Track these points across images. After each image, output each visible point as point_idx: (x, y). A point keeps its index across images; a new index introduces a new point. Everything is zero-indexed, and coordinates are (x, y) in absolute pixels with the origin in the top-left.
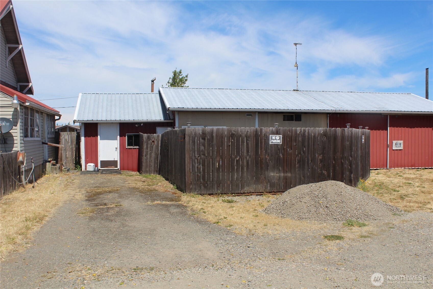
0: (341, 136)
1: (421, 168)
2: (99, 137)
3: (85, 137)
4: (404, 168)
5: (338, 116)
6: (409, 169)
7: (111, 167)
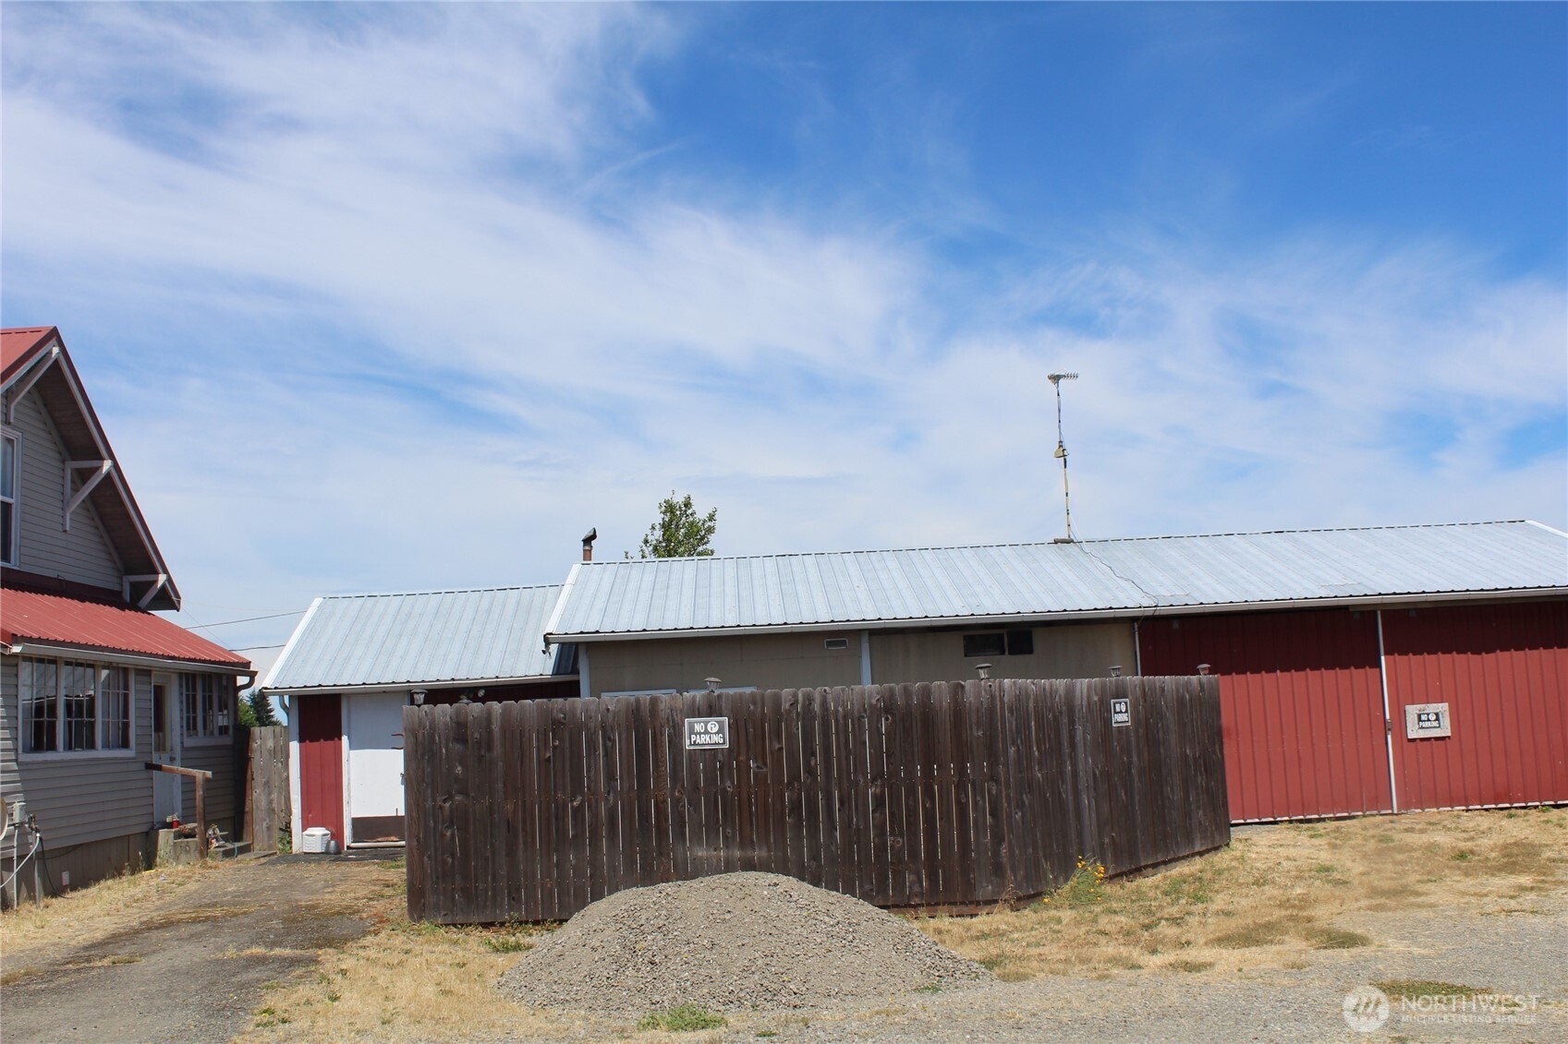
0: (952, 709)
1: (1538, 803)
2: (345, 739)
3: (301, 741)
4: (1464, 808)
5: (1176, 625)
6: (1487, 810)
7: (387, 839)
